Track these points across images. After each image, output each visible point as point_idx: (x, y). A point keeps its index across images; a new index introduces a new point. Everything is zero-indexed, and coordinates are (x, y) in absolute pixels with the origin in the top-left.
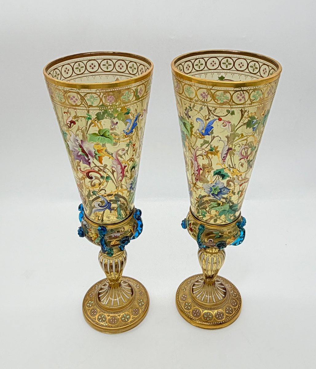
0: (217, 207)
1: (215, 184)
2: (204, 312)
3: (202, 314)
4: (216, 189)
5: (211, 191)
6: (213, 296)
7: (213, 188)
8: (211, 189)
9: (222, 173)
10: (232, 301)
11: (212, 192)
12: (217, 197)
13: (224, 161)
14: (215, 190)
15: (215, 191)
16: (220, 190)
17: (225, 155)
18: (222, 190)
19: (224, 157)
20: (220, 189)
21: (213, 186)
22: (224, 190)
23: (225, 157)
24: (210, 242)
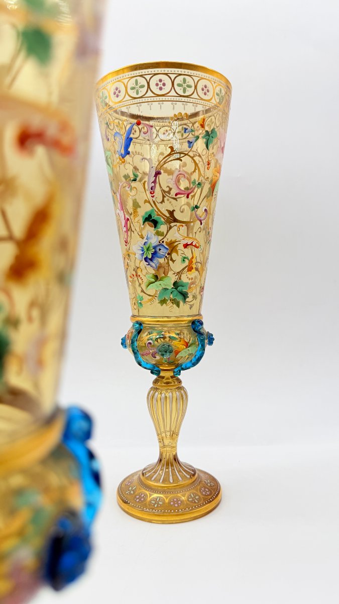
0: (154, 282)
1: (147, 239)
2: (152, 496)
3: (149, 499)
4: (149, 247)
5: (143, 254)
6: (170, 470)
7: (144, 247)
8: (143, 251)
9: (153, 218)
10: (203, 489)
11: (145, 256)
12: (151, 263)
13: (153, 195)
14: (147, 250)
15: (149, 253)
16: (154, 250)
17: (153, 184)
18: (157, 249)
19: (151, 189)
20: (155, 248)
21: (144, 245)
22: (160, 250)
23: (154, 187)
24: (149, 345)
